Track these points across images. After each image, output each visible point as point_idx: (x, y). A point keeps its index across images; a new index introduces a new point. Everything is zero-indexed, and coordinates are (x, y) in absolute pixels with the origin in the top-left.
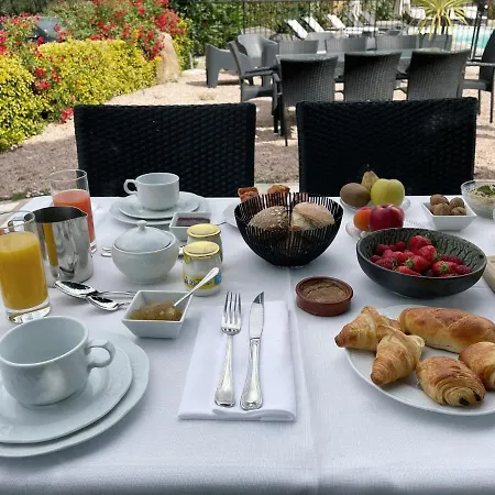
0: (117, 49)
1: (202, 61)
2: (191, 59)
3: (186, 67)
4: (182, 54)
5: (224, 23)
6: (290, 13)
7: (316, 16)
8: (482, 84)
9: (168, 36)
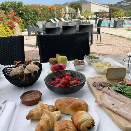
0: (1, 27)
1: (27, 30)
2: (24, 29)
3: (23, 31)
4: (21, 28)
5: (33, 20)
6: (50, 17)
7: (57, 18)
8: (98, 33)
9: (17, 23)
